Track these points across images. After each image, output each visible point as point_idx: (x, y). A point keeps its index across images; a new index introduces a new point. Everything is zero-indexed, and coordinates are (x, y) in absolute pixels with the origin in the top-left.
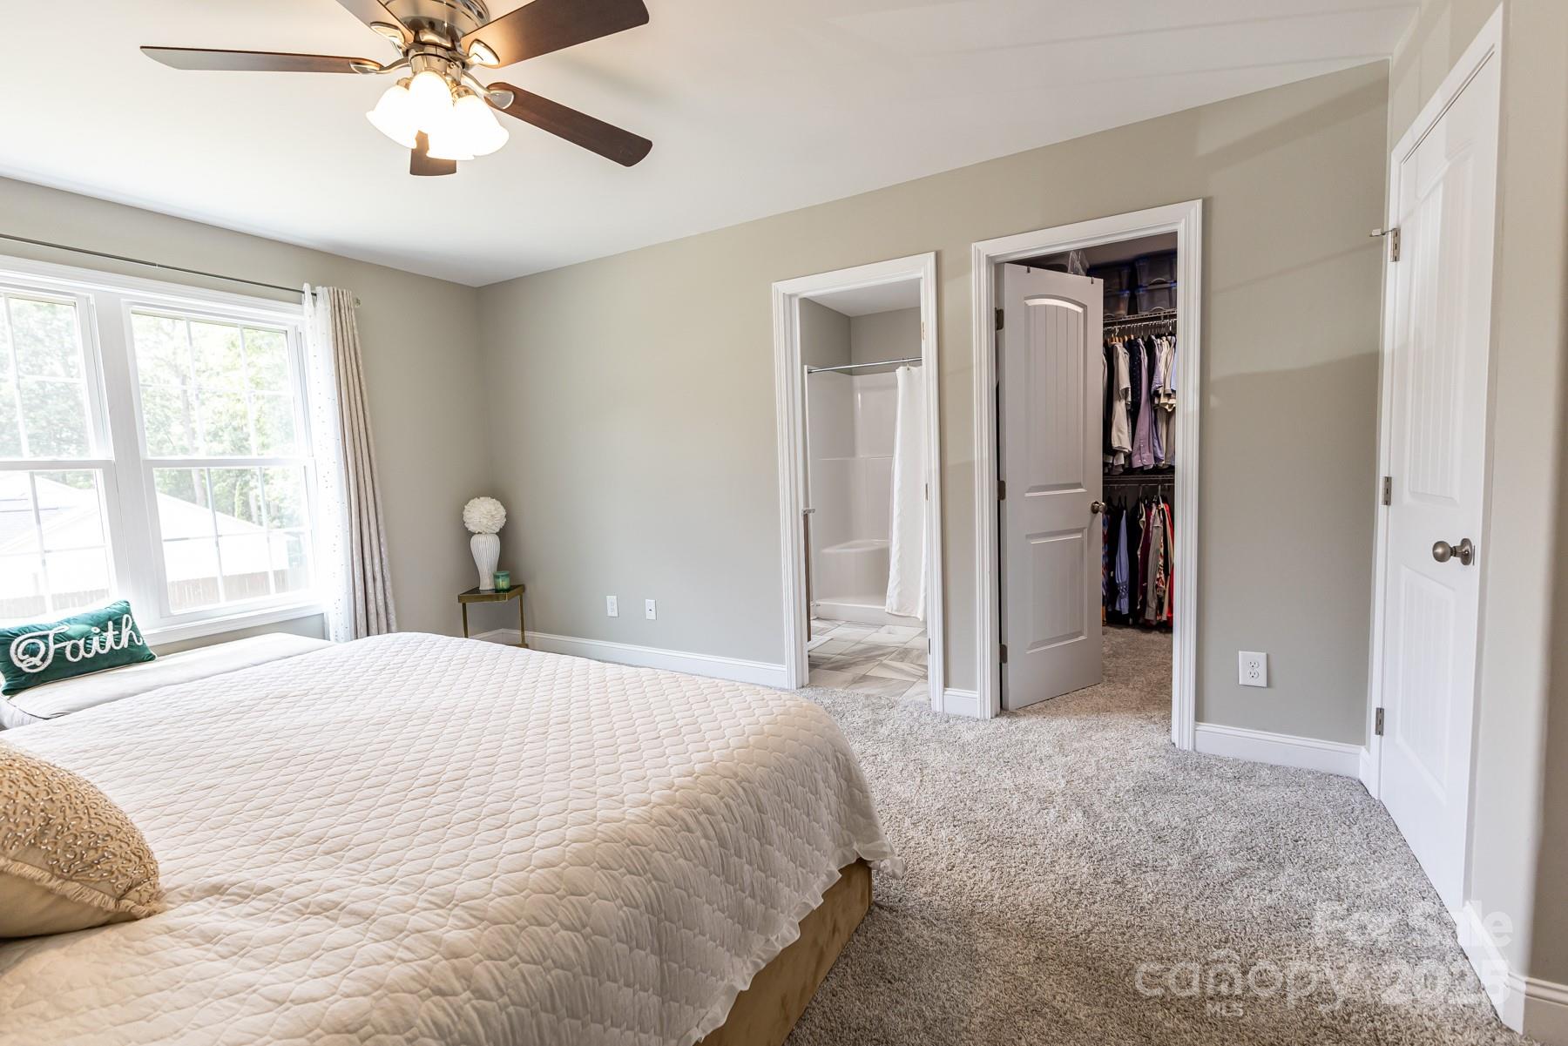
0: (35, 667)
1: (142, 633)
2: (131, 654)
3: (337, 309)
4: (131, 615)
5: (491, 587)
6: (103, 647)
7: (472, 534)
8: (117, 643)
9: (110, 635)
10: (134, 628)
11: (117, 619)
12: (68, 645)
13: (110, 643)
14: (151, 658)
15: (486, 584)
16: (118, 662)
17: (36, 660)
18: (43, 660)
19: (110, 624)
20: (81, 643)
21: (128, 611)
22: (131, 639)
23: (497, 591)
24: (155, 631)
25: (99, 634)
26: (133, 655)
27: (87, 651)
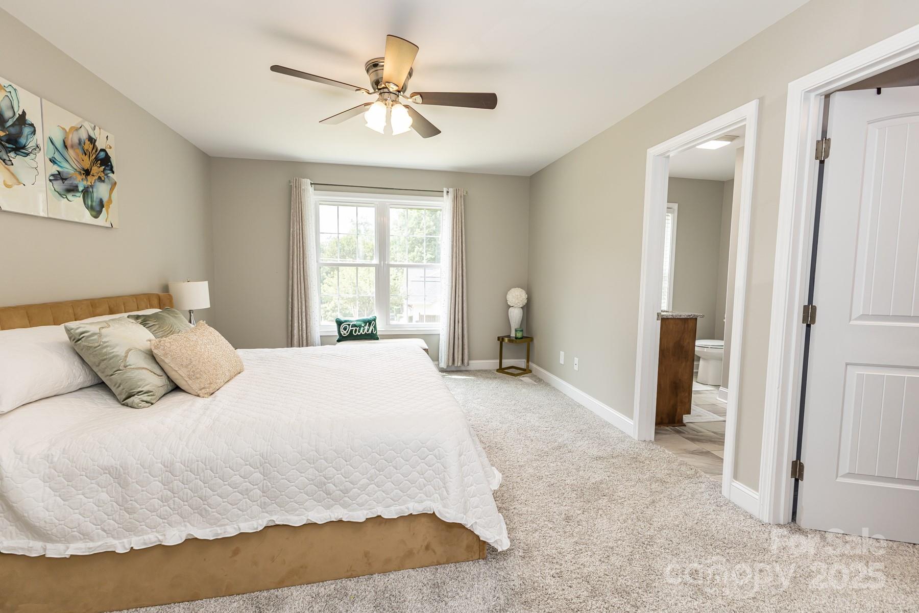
0: (344, 334)
1: (378, 329)
2: (371, 336)
3: (456, 198)
4: (375, 322)
5: (514, 336)
6: (363, 332)
7: (510, 307)
8: (368, 331)
9: (366, 327)
10: (375, 327)
11: (369, 322)
12: (354, 328)
13: (366, 330)
14: (377, 339)
15: (513, 335)
16: (367, 338)
17: (345, 332)
18: (347, 332)
19: (368, 323)
20: (358, 329)
21: (375, 320)
22: (372, 331)
23: (516, 338)
24: (383, 329)
25: (364, 327)
26: (372, 337)
27: (359, 332)
